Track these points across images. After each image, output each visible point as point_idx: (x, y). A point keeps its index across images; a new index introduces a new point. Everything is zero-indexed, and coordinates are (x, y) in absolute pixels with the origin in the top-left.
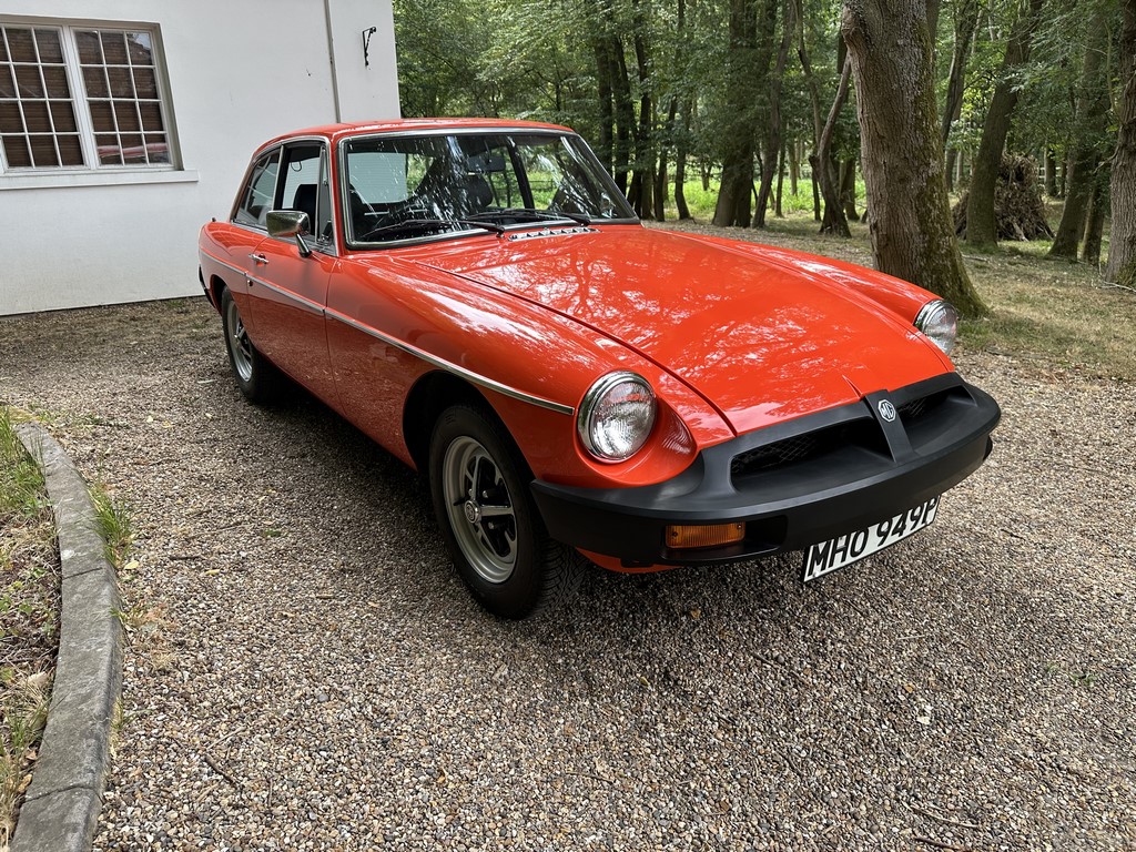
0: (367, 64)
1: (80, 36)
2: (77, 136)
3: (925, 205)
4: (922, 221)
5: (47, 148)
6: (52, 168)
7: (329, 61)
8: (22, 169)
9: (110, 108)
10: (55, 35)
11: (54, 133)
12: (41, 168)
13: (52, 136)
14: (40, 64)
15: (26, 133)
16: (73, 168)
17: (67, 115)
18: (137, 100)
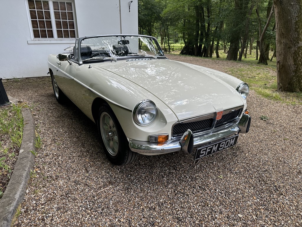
0: (130, 11)
1: (54, 3)
2: (52, 30)
3: (296, 56)
4: (295, 61)
5: (44, 33)
6: (45, 38)
7: (119, 10)
8: (38, 38)
9: (61, 23)
10: (47, 2)
13: (46, 30)
14: (43, 10)
15: (39, 29)
16: (50, 38)
17: (50, 24)
18: (68, 20)
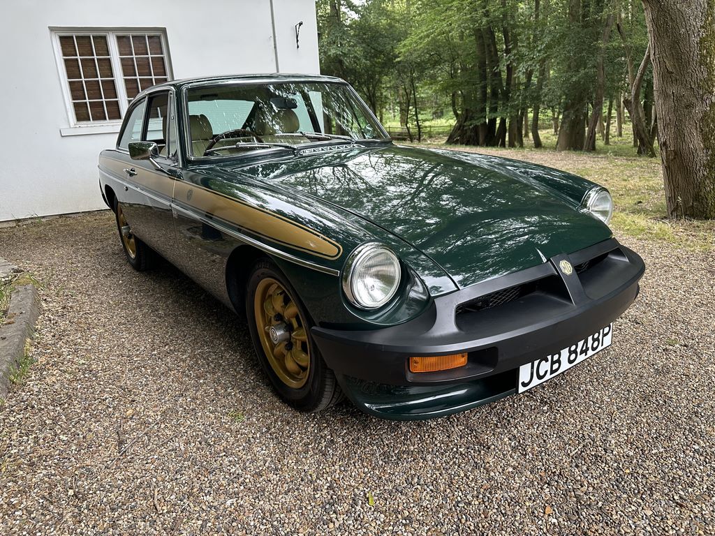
0: (298, 47)
1: (119, 38)
2: (117, 102)
3: (708, 126)
4: (706, 138)
5: (99, 109)
6: (102, 122)
7: (273, 46)
8: (85, 122)
9: (137, 83)
10: (104, 38)
11: (104, 100)
12: (96, 122)
13: (102, 102)
14: (95, 57)
15: (87, 100)
16: (114, 121)
17: (111, 88)
18: (153, 77)
